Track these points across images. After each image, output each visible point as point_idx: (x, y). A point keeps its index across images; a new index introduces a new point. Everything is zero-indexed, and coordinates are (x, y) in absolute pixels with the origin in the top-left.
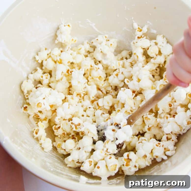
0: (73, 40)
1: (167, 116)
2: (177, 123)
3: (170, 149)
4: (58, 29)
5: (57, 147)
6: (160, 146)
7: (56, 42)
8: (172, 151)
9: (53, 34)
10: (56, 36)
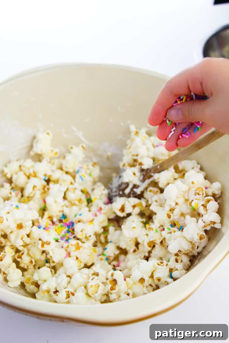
0: (52, 151)
1: (174, 230)
2: (186, 238)
3: (178, 269)
4: (34, 138)
5: (26, 282)
6: (164, 265)
7: (32, 153)
8: (180, 271)
9: (28, 144)
10: (31, 147)
